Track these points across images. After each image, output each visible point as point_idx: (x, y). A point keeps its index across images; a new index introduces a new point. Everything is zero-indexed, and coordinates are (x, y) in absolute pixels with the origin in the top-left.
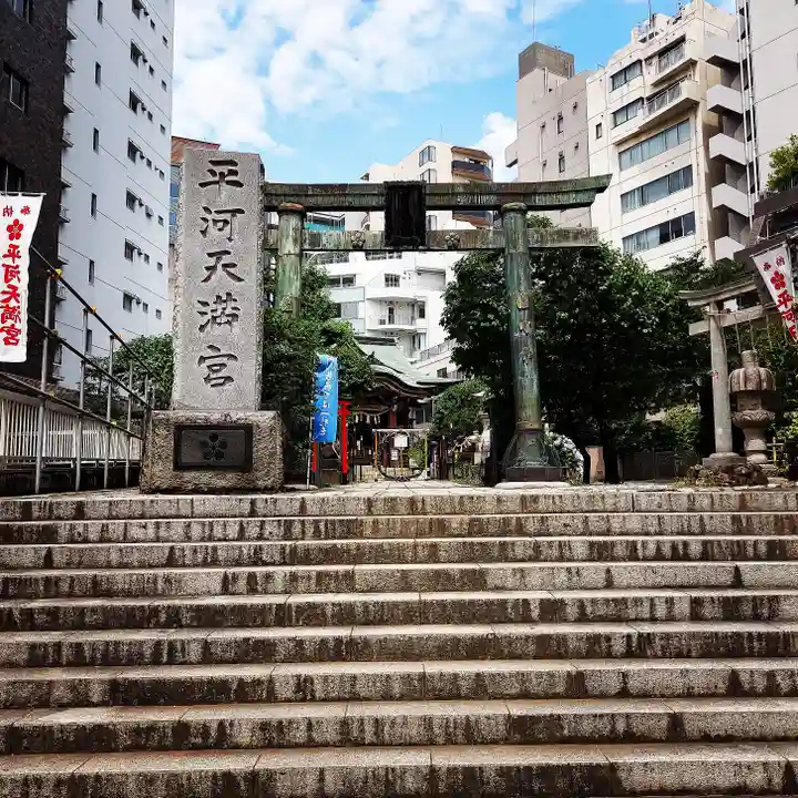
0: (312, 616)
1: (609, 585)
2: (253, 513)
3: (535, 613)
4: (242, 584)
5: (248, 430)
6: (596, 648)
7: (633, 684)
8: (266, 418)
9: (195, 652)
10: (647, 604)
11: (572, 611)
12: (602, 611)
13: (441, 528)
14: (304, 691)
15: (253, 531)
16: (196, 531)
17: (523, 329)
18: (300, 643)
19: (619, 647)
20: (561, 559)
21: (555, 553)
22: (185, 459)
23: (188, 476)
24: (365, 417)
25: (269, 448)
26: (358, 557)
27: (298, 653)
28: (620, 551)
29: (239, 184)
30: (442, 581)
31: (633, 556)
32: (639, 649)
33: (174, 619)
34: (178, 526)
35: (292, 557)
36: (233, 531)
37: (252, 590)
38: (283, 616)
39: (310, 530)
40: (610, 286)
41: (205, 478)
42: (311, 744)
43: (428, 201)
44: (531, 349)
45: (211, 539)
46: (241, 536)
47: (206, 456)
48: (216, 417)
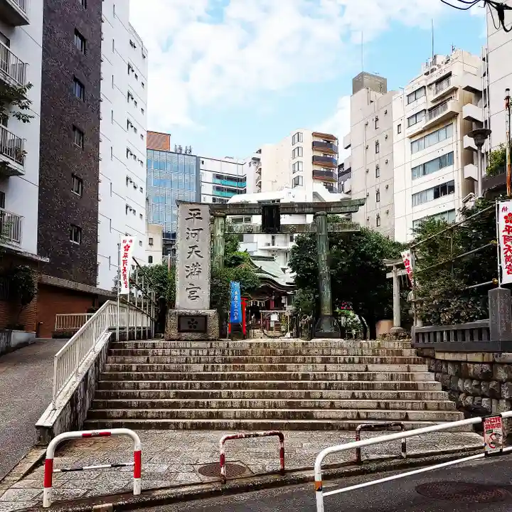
0: (232, 377)
1: (326, 371)
2: (211, 347)
3: (300, 378)
4: (209, 369)
5: (206, 317)
6: (316, 387)
7: (324, 396)
8: (212, 312)
9: (198, 386)
10: (335, 375)
11: (312, 377)
12: (321, 377)
13: (274, 353)
14: (230, 396)
15: (212, 353)
16: (193, 352)
17: (324, 269)
18: (229, 384)
19: (323, 386)
20: (312, 363)
21: (310, 361)
22: (182, 328)
23: (183, 334)
24: (256, 303)
25: (214, 324)
26: (247, 361)
27: (228, 387)
28: (332, 360)
29: (200, 218)
30: (272, 368)
31: (336, 363)
32: (329, 387)
33: (190, 377)
34: (187, 351)
35: (225, 361)
36: (205, 352)
37: (213, 370)
38: (223, 377)
39: (230, 353)
40: (365, 249)
41: (189, 335)
42: (232, 407)
43: (281, 211)
44: (328, 279)
45: (198, 355)
46: (208, 354)
47: (190, 327)
48: (193, 312)
